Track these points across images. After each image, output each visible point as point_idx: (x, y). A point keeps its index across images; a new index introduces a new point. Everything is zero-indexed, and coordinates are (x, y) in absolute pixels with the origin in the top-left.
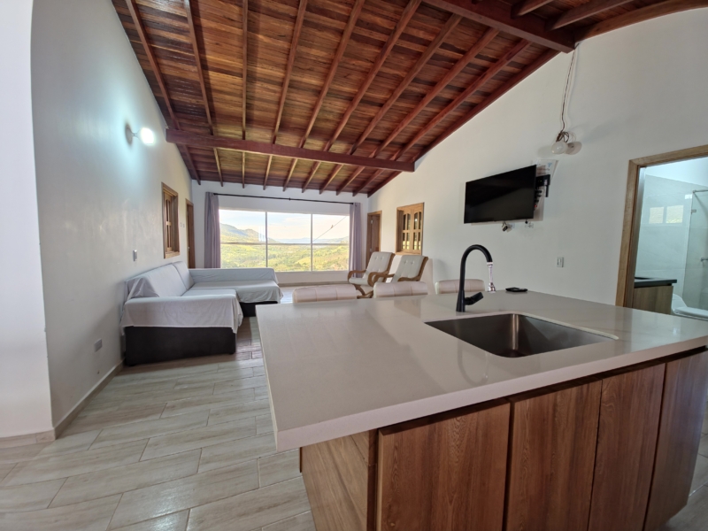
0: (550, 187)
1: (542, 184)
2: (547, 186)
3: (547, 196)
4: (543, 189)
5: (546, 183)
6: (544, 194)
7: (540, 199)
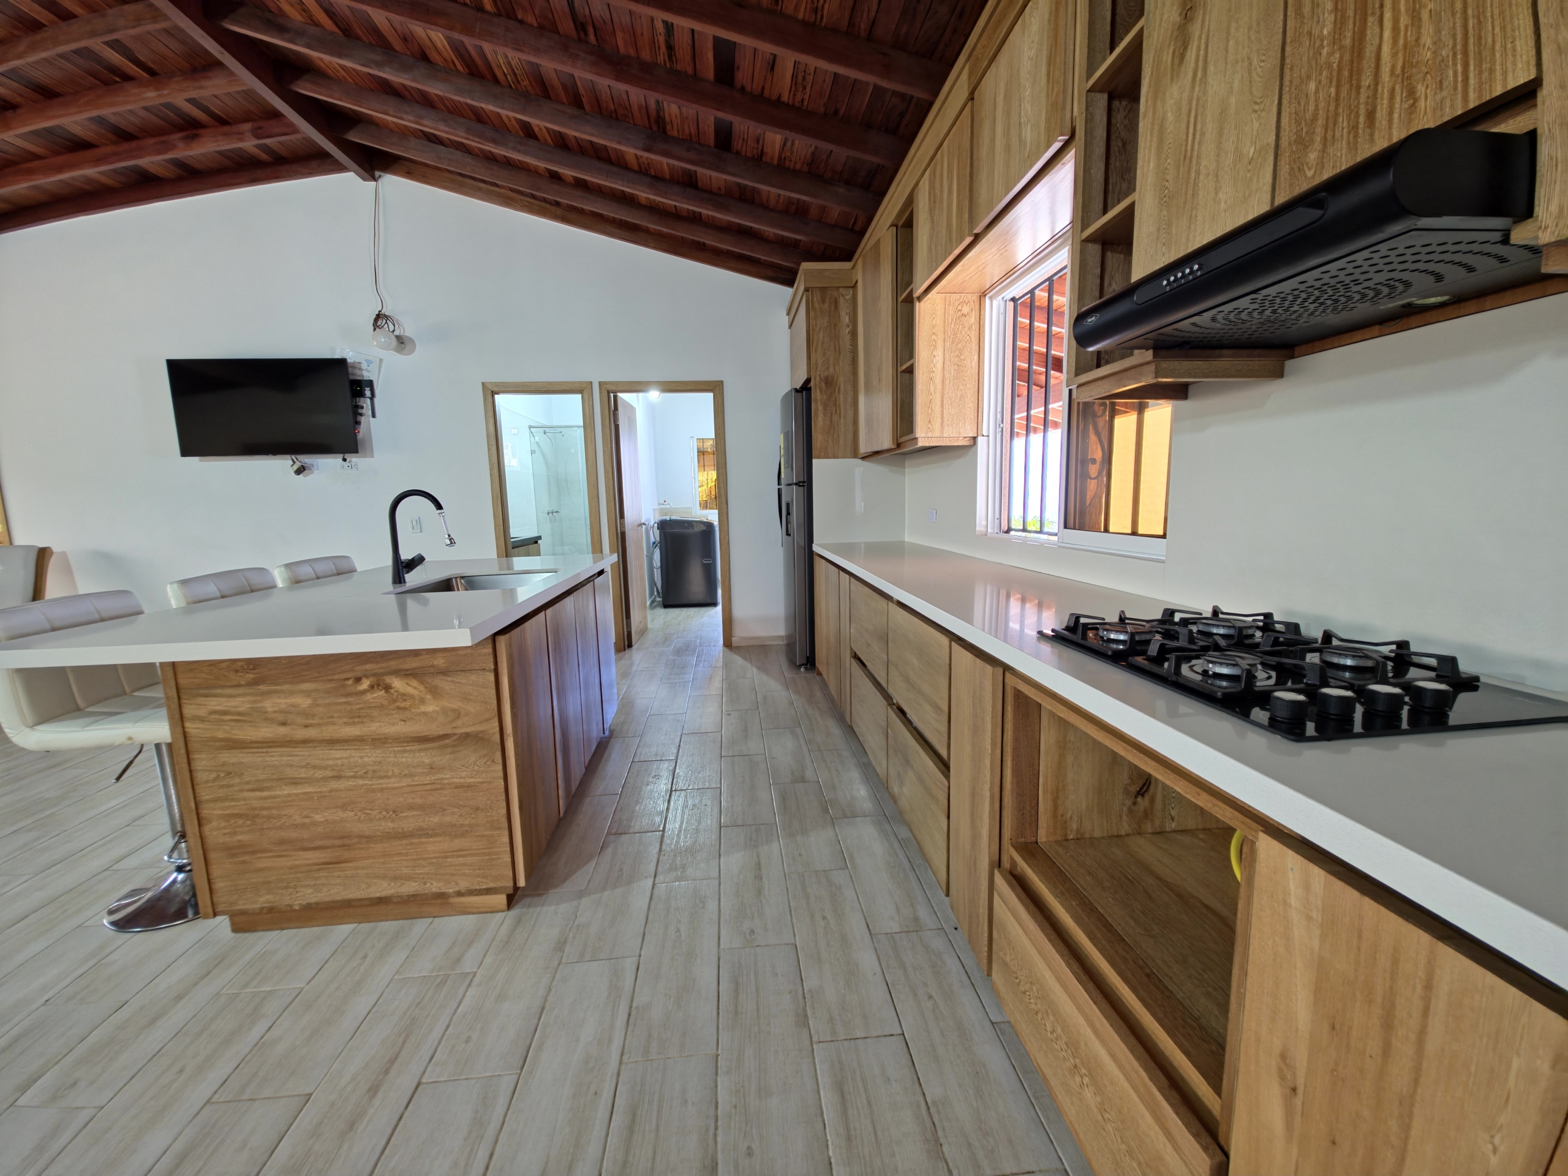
0: (376, 400)
1: (361, 394)
2: (372, 397)
3: (374, 416)
4: (366, 403)
5: (368, 393)
6: (367, 410)
7: (363, 419)
